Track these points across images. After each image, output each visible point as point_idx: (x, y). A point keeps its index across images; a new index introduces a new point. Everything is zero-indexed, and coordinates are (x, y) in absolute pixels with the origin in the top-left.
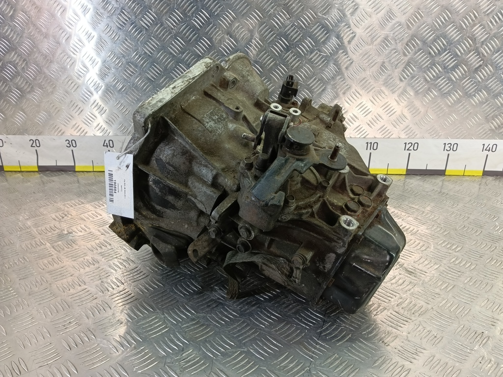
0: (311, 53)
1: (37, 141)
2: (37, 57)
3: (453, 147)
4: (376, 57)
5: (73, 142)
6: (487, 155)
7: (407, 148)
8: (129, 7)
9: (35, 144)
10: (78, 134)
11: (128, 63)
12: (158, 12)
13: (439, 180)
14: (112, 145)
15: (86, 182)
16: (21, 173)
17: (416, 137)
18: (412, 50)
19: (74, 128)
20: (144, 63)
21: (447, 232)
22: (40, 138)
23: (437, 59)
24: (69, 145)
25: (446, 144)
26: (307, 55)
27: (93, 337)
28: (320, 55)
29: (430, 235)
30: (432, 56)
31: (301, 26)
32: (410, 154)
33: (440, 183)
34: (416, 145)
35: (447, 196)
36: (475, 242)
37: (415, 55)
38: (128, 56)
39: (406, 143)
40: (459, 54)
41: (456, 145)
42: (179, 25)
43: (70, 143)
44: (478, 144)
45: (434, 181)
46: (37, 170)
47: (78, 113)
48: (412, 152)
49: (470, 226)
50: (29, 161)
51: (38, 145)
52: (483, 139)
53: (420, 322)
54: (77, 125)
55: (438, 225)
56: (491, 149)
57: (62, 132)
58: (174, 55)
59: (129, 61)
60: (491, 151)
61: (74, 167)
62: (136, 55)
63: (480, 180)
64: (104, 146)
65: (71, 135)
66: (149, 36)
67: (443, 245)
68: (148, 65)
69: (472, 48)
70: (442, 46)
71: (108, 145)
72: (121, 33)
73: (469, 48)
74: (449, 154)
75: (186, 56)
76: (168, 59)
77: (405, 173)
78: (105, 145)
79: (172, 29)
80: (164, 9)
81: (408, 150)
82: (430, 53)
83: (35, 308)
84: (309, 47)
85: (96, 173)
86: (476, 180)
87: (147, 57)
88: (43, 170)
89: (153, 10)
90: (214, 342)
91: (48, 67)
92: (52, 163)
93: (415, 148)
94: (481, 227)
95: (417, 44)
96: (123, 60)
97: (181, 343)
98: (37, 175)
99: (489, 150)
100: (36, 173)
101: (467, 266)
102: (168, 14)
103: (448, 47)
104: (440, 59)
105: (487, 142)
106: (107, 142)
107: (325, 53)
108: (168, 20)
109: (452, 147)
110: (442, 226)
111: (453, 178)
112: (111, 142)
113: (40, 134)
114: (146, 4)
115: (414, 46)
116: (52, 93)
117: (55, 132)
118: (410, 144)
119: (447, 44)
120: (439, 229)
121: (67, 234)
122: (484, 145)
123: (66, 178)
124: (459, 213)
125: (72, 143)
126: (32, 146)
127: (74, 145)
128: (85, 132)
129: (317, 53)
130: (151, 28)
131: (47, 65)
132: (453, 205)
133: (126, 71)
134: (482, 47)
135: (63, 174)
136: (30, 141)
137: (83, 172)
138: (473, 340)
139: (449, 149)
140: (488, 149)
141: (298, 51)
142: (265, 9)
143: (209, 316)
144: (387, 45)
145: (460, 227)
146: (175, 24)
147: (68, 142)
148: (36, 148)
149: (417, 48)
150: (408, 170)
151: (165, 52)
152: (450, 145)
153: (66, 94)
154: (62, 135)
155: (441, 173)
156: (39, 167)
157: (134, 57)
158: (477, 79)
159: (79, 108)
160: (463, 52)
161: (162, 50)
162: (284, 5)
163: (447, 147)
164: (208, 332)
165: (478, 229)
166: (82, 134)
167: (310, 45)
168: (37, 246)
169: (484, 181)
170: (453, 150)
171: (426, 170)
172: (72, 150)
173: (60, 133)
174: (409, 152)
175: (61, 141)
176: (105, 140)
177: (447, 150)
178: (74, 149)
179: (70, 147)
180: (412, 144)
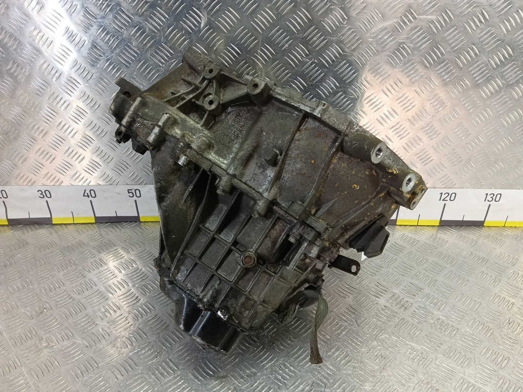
0: (335, 95)
1: (3, 192)
3: (496, 198)
5: (47, 192)
7: (442, 198)
8: (102, 40)
10: (52, 184)
12: (140, 45)
14: (93, 195)
17: (455, 186)
19: (47, 177)
22: (6, 188)
24: (42, 196)
25: (488, 195)
26: (329, 97)
28: (345, 97)
31: (323, 64)
32: (445, 204)
34: (454, 195)
35: (488, 265)
39: (442, 194)
41: (499, 196)
42: (168, 62)
43: (44, 194)
46: (7, 224)
47: (49, 161)
48: (448, 203)
51: (5, 196)
54: (49, 175)
55: (480, 319)
57: (32, 181)
61: (50, 219)
64: (84, 196)
65: (44, 185)
66: (131, 74)
67: (487, 356)
70: (497, 88)
71: (89, 195)
72: (94, 71)
74: (490, 205)
77: (438, 225)
78: (86, 195)
79: (160, 66)
80: (148, 42)
81: (443, 200)
82: (481, 96)
84: (332, 88)
85: (78, 226)
88: (14, 223)
89: (134, 44)
92: (24, 216)
93: (452, 199)
98: (8, 230)
100: (6, 228)
102: (154, 48)
103: (504, 89)
106: (88, 192)
108: (154, 56)
109: (494, 197)
111: (492, 232)
112: (92, 192)
113: (6, 184)
114: (124, 36)
116: (15, 139)
117: (24, 182)
118: (447, 194)
125: (45, 194)
127: (49, 196)
128: (60, 181)
130: (132, 65)
132: (495, 281)
139: (491, 199)
141: (318, 93)
142: (277, 43)
146: (163, 61)
147: (40, 192)
148: (3, 200)
150: (441, 221)
152: (492, 195)
153: (32, 140)
154: (32, 185)
155: (479, 224)
156: (9, 220)
159: (51, 156)
162: (302, 39)
163: (489, 198)
166: (57, 184)
167: (333, 86)
170: (495, 201)
171: (463, 221)
172: (47, 201)
173: (30, 183)
174: (445, 202)
175: (33, 192)
176: (85, 190)
177: (488, 201)
178: (49, 200)
179: (44, 197)
180: (449, 194)
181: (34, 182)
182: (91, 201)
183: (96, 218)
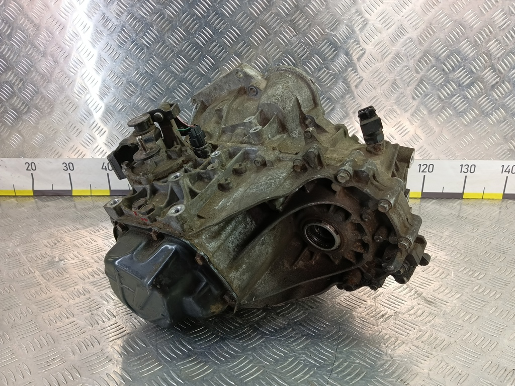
0: (319, 71)
1: (33, 164)
2: (34, 77)
3: (471, 169)
4: (387, 74)
5: (71, 165)
6: (507, 177)
7: (421, 170)
8: (130, 25)
9: (31, 167)
10: (76, 157)
11: (128, 82)
12: (160, 29)
13: (456, 204)
14: (110, 168)
15: (83, 207)
16: (15, 198)
17: (431, 158)
18: (425, 67)
19: (72, 150)
20: (145, 83)
21: (468, 259)
22: (36, 161)
23: (451, 76)
24: (66, 169)
25: (463, 166)
26: (315, 72)
27: (78, 375)
28: (328, 73)
29: (450, 262)
30: (446, 73)
31: (309, 43)
32: (424, 176)
33: (458, 207)
34: (431, 166)
35: (466, 220)
36: (499, 269)
37: (428, 72)
38: (129, 75)
39: (420, 165)
40: (474, 70)
41: (473, 167)
42: (181, 43)
43: (68, 166)
44: (497, 165)
45: (451, 204)
46: (33, 195)
47: (75, 135)
48: (427, 174)
49: (493, 252)
50: (24, 185)
51: (34, 168)
52: (502, 160)
53: (442, 357)
54: (75, 148)
55: (459, 251)
56: (510, 171)
57: (59, 154)
58: (176, 74)
59: (130, 80)
60: (510, 173)
61: (71, 191)
62: (137, 73)
63: (500, 203)
64: (102, 169)
65: (69, 158)
66: (150, 54)
67: (464, 272)
68: (149, 85)
69: (488, 64)
70: (456, 62)
71: (107, 168)
72: (121, 51)
73: (484, 65)
74: (466, 176)
75: (189, 75)
76: (170, 78)
77: (420, 197)
78: (104, 168)
79: (174, 47)
80: (166, 26)
81: (423, 172)
82: (444, 70)
83: (17, 342)
84: (317, 65)
85: (94, 198)
86: (496, 203)
87: (148, 76)
88: (38, 194)
89: (155, 27)
90: (212, 381)
91: (45, 87)
92: (47, 187)
93: (430, 170)
94: (504, 253)
95: (430, 60)
96: (124, 79)
97: (176, 383)
98: (33, 200)
99: (509, 172)
100: (31, 198)
101: (491, 295)
102: (170, 31)
103: (463, 63)
104: (454, 76)
105: (506, 163)
106: (106, 165)
107: (334, 70)
108: (170, 38)
109: (469, 169)
110: (462, 252)
111: (471, 202)
112: (110, 165)
113: (37, 156)
114: (148, 21)
115: (427, 63)
116: (50, 114)
117: (52, 154)
119: (462, 60)
120: (459, 255)
121: (58, 262)
122: (503, 166)
123: (62, 203)
124: (479, 238)
125: (69, 167)
126: (27, 170)
127: (72, 169)
128: (83, 154)
129: (325, 71)
130: (152, 46)
131: (44, 85)
132: (473, 229)
133: (126, 90)
134: (498, 63)
135: (59, 199)
136: (25, 164)
137: (80, 196)
138: (503, 378)
139: (466, 171)
140: (507, 170)
141: (305, 69)
142: (270, 25)
143: (207, 352)
144: (398, 62)
145: (482, 252)
146: (177, 42)
147: (65, 165)
148: (32, 171)
149: (430, 65)
150: (423, 193)
151: (167, 71)
152: (467, 167)
153: (64, 115)
154: (59, 157)
155: (459, 196)
156: (35, 191)
157: (135, 76)
158: (494, 97)
159: (78, 129)
160: (478, 68)
161: (163, 68)
162: (290, 21)
163: (464, 169)
164: (206, 370)
165: (501, 254)
166: (80, 157)
167: (317, 62)
168: (25, 274)
169: (504, 204)
170: (471, 172)
171: (443, 193)
172: (69, 174)
173: (57, 156)
174: (424, 174)
175: (58, 164)
176: (104, 163)
177: (464, 172)
178: (71, 172)
179: (67, 170)
180: (426, 165)
181: (60, 155)
182: (108, 174)
183: (111, 191)
